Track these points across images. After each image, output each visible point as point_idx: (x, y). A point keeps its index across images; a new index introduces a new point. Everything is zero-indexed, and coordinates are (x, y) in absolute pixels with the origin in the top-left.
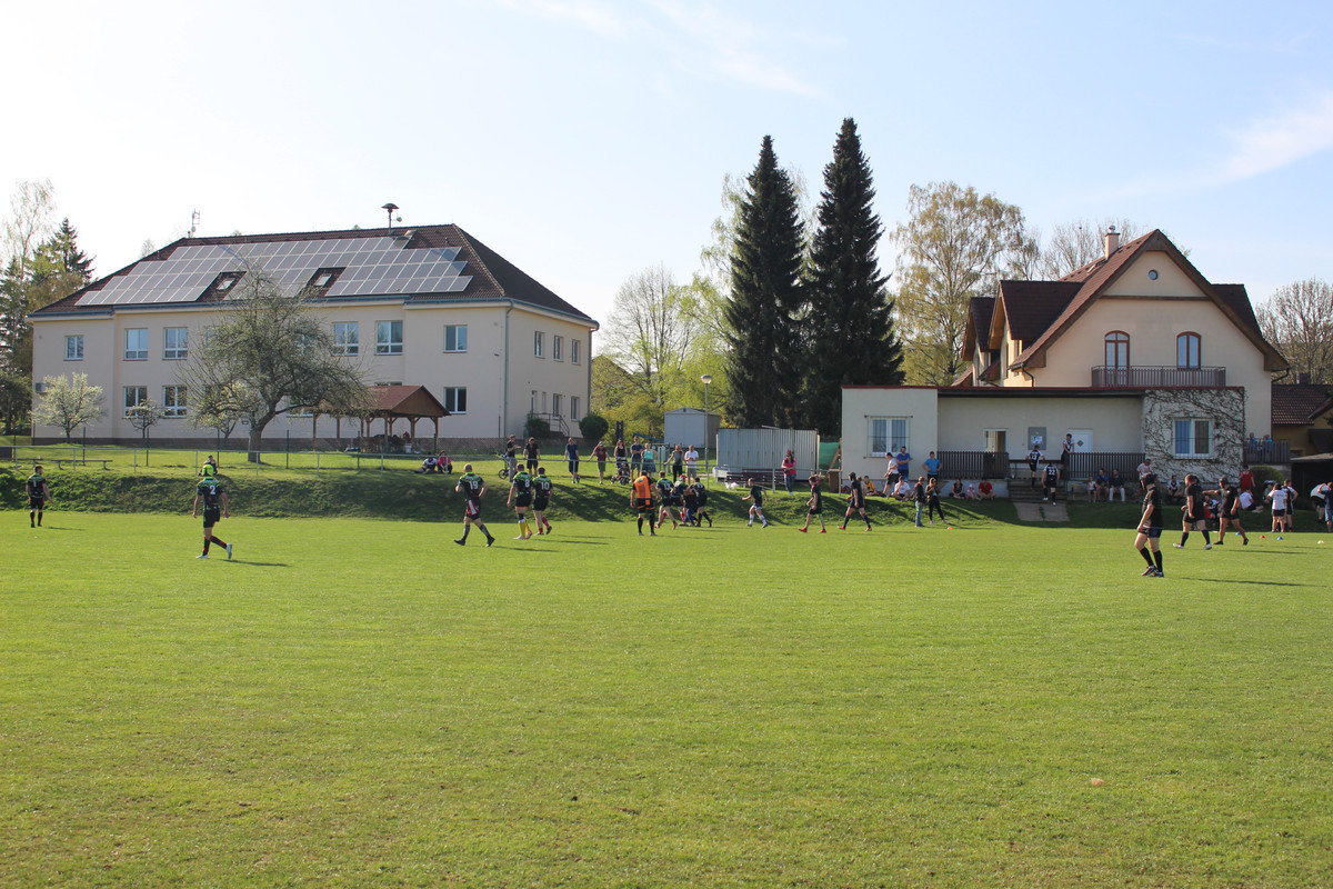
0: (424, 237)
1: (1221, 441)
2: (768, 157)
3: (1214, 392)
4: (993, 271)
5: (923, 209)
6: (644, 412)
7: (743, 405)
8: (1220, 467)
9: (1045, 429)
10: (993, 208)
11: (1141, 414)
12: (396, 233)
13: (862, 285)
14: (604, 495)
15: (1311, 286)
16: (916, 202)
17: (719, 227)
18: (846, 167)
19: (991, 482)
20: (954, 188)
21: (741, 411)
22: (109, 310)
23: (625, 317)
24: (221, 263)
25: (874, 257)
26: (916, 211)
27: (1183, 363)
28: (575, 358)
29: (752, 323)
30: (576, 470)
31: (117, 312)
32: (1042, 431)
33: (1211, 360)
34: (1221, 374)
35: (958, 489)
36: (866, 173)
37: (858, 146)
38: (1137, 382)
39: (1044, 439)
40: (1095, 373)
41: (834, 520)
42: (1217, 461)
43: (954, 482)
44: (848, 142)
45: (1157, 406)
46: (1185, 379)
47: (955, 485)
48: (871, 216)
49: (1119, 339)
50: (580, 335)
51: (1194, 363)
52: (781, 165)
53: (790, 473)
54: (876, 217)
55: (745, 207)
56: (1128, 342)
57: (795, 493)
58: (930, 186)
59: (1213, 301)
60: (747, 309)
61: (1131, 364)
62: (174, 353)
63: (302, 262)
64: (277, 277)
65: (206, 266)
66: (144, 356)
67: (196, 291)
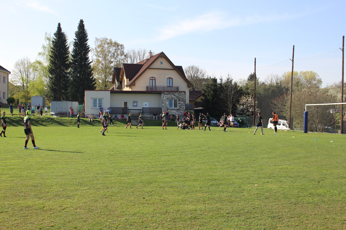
1: (180, 104)
2: (59, 28)
3: (178, 92)
4: (116, 61)
5: (98, 44)
6: (24, 96)
7: (53, 95)
8: (180, 111)
9: (137, 101)
10: (116, 45)
11: (161, 98)
13: (85, 64)
14: (21, 119)
15: (193, 67)
16: (96, 42)
17: (44, 47)
18: (81, 32)
19: (124, 115)
20: (107, 39)
21: (52, 96)
23: (17, 71)
25: (88, 56)
26: (97, 45)
27: (168, 85)
28: (4, 81)
29: (55, 73)
30: (13, 113)
32: (136, 102)
33: (175, 84)
34: (178, 88)
35: (116, 117)
36: (86, 34)
37: (84, 27)
38: (158, 90)
39: (137, 104)
40: (147, 87)
41: (85, 125)
42: (179, 109)
43: (115, 115)
44: (81, 26)
45: (165, 96)
46: (169, 89)
47: (115, 116)
48: (87, 45)
49: (153, 79)
50: (5, 75)
51: (171, 85)
52: (63, 31)
53: (72, 113)
54: (88, 46)
55: (53, 42)
56: (155, 80)
57: (74, 118)
58: (101, 38)
59: (176, 70)
60: (54, 69)
61: (156, 85)
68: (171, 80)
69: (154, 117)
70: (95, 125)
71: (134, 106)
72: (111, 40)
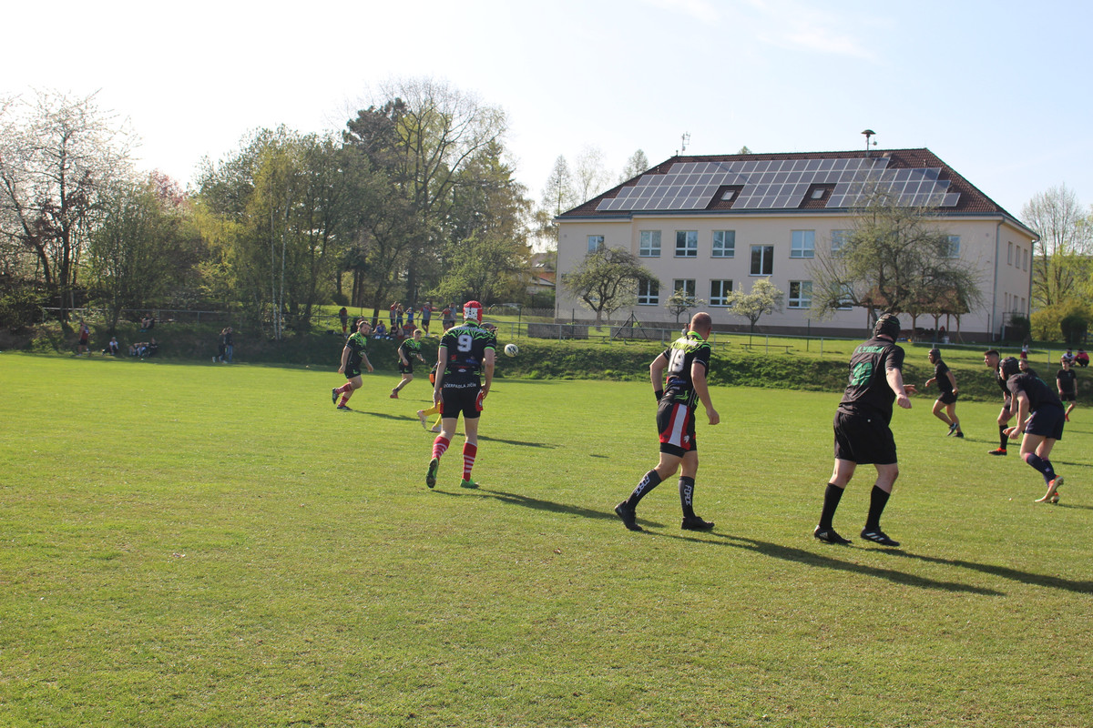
0: (902, 159)
12: (874, 155)
22: (627, 215)
24: (718, 178)
31: (634, 216)
62: (684, 251)
63: (794, 178)
64: (774, 190)
65: (705, 179)
66: (656, 253)
67: (703, 200)
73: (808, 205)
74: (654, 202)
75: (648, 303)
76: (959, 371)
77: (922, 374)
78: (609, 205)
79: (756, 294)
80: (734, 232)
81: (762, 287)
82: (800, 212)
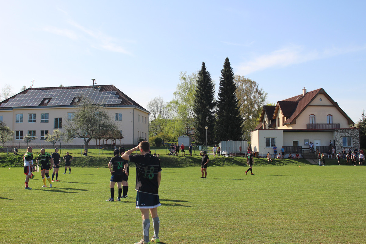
0: (104, 88)
1: (354, 142)
2: (204, 68)
3: (352, 130)
9: (308, 140)
11: (334, 136)
12: (96, 87)
17: (179, 86)
18: (228, 70)
20: (239, 76)
22: (10, 108)
24: (43, 95)
25: (235, 95)
27: (328, 123)
31: (13, 109)
33: (336, 122)
34: (339, 125)
35: (290, 156)
37: (230, 65)
40: (307, 125)
43: (289, 154)
44: (227, 64)
45: (338, 134)
48: (234, 84)
49: (313, 116)
50: (146, 116)
52: (207, 70)
55: (198, 81)
56: (315, 117)
59: (335, 107)
60: (199, 109)
61: (316, 123)
62: (31, 121)
63: (69, 95)
64: (62, 99)
65: (39, 96)
66: (22, 122)
67: (38, 103)
68: (331, 117)
69: (328, 155)
70: (276, 165)
71: (305, 145)
72: (243, 77)
73: (72, 104)
74: (21, 104)
75: (19, 139)
76: (108, 158)
77: (96, 159)
78: (4, 105)
79: (54, 134)
80: (48, 113)
81: (56, 132)
82: (70, 106)
